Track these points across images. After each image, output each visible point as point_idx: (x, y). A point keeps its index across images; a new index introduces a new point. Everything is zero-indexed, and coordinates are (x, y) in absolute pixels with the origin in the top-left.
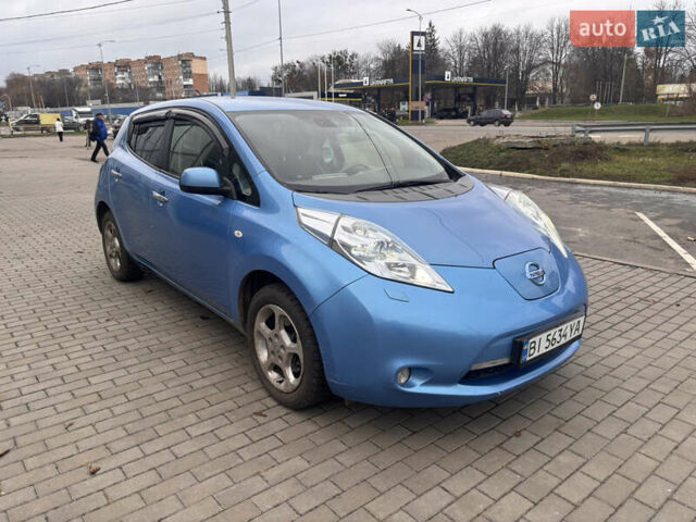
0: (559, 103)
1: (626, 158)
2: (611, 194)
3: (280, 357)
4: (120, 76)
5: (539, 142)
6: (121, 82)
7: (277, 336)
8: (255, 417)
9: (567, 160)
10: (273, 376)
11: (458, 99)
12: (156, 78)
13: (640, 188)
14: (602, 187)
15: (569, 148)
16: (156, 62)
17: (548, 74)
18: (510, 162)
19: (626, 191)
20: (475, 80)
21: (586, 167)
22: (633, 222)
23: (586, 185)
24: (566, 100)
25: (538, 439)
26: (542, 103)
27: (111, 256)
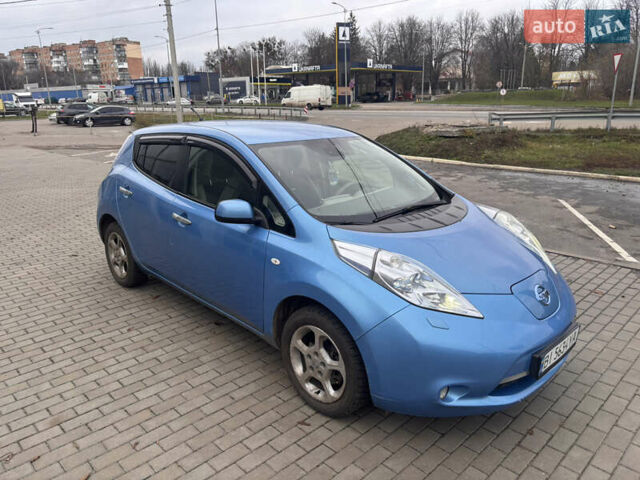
0: (467, 88)
1: (538, 145)
2: (532, 181)
3: (320, 372)
4: (55, 59)
5: (464, 131)
6: (56, 65)
7: (316, 354)
8: (300, 426)
9: (488, 147)
10: (310, 387)
11: (379, 84)
12: (91, 62)
13: (555, 174)
14: (523, 174)
15: (491, 137)
16: (91, 47)
17: (458, 62)
18: (440, 150)
19: (543, 177)
20: (394, 67)
21: (505, 153)
22: (558, 210)
23: (509, 171)
24: (474, 85)
25: (549, 436)
26: (452, 87)
27: (116, 264)
